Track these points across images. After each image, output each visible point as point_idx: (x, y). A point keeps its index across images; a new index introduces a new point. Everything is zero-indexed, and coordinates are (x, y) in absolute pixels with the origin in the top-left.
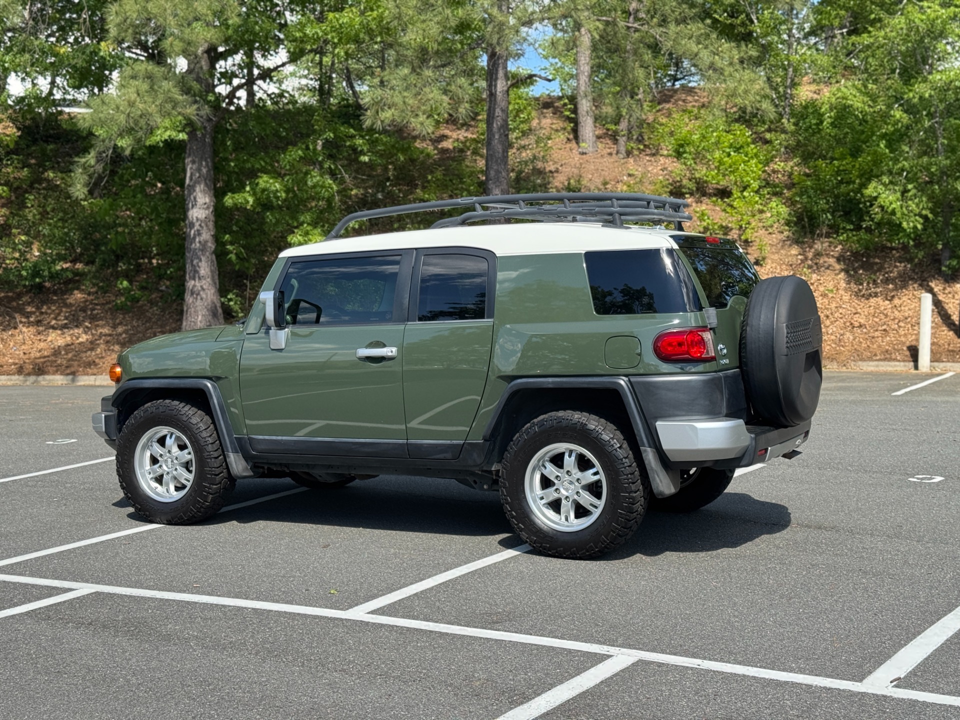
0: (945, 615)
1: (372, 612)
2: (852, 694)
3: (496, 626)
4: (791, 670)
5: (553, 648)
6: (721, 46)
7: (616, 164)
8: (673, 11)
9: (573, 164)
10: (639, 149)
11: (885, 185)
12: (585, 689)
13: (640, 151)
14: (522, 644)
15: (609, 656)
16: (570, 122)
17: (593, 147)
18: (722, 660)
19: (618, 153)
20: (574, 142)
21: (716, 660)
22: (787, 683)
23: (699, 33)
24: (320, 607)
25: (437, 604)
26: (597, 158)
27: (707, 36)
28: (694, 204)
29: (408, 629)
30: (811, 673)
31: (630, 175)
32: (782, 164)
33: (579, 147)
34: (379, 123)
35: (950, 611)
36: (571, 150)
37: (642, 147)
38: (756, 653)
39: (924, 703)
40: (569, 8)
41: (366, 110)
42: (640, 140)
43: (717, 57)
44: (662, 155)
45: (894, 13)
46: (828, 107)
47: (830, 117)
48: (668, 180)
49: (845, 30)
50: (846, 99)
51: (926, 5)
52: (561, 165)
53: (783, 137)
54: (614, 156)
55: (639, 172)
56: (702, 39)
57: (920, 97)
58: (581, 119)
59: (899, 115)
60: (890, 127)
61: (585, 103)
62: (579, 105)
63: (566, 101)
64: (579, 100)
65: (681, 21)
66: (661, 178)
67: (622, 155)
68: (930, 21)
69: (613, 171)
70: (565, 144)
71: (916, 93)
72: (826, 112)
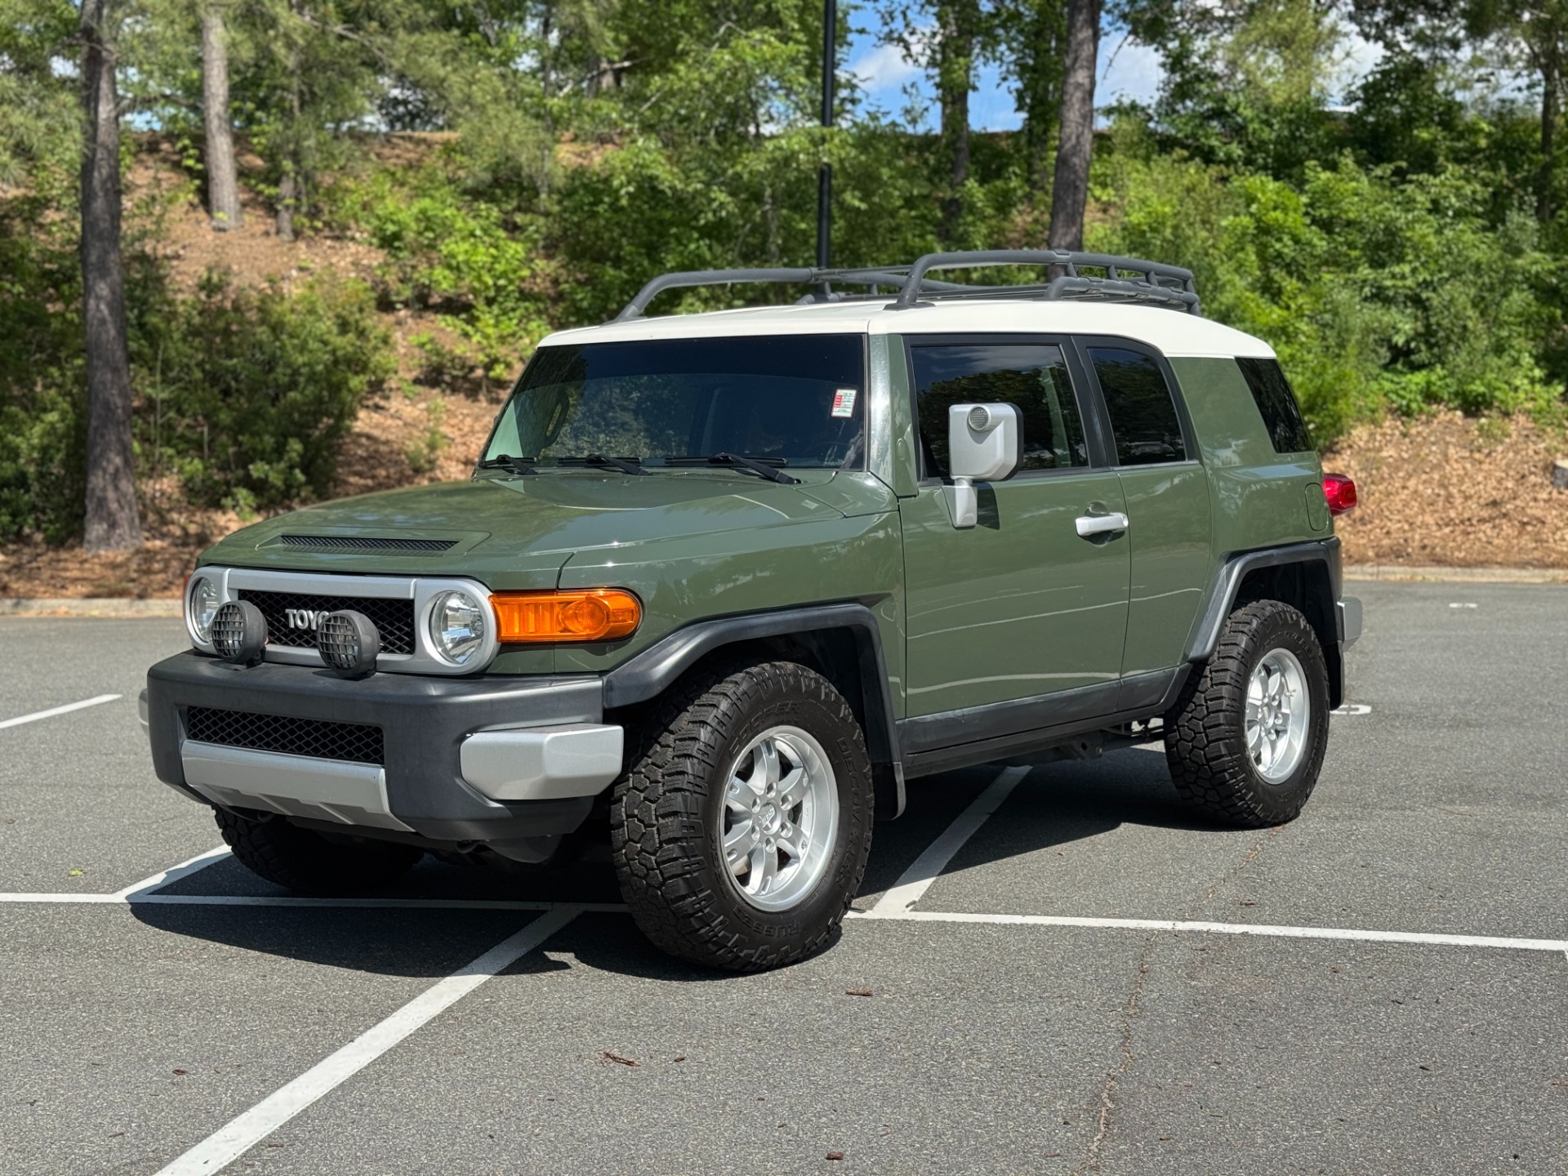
1: (158, 892)
2: (867, 922)
7: (277, 250)
8: (399, 13)
9: (203, 246)
10: (313, 227)
13: (316, 231)
15: (544, 912)
16: (193, 178)
17: (237, 220)
19: (278, 232)
20: (201, 209)
23: (443, 49)
26: (245, 238)
27: (455, 55)
28: (410, 321)
29: (230, 907)
31: (301, 269)
32: (542, 262)
33: (212, 218)
36: (198, 222)
37: (319, 225)
39: (954, 923)
42: (315, 212)
43: (474, 88)
44: (353, 239)
45: (709, 45)
46: (623, 178)
47: (628, 193)
48: (364, 280)
49: (626, 64)
50: (648, 167)
51: (758, 36)
52: (184, 247)
53: (541, 221)
54: (273, 237)
55: (317, 264)
56: (448, 58)
57: (751, 172)
58: (214, 173)
59: (724, 197)
60: (710, 216)
61: (221, 147)
62: (211, 151)
63: (187, 142)
64: (210, 142)
65: (414, 27)
66: (353, 275)
67: (287, 236)
68: (766, 61)
69: (273, 261)
70: (187, 213)
71: (745, 166)
72: (622, 185)
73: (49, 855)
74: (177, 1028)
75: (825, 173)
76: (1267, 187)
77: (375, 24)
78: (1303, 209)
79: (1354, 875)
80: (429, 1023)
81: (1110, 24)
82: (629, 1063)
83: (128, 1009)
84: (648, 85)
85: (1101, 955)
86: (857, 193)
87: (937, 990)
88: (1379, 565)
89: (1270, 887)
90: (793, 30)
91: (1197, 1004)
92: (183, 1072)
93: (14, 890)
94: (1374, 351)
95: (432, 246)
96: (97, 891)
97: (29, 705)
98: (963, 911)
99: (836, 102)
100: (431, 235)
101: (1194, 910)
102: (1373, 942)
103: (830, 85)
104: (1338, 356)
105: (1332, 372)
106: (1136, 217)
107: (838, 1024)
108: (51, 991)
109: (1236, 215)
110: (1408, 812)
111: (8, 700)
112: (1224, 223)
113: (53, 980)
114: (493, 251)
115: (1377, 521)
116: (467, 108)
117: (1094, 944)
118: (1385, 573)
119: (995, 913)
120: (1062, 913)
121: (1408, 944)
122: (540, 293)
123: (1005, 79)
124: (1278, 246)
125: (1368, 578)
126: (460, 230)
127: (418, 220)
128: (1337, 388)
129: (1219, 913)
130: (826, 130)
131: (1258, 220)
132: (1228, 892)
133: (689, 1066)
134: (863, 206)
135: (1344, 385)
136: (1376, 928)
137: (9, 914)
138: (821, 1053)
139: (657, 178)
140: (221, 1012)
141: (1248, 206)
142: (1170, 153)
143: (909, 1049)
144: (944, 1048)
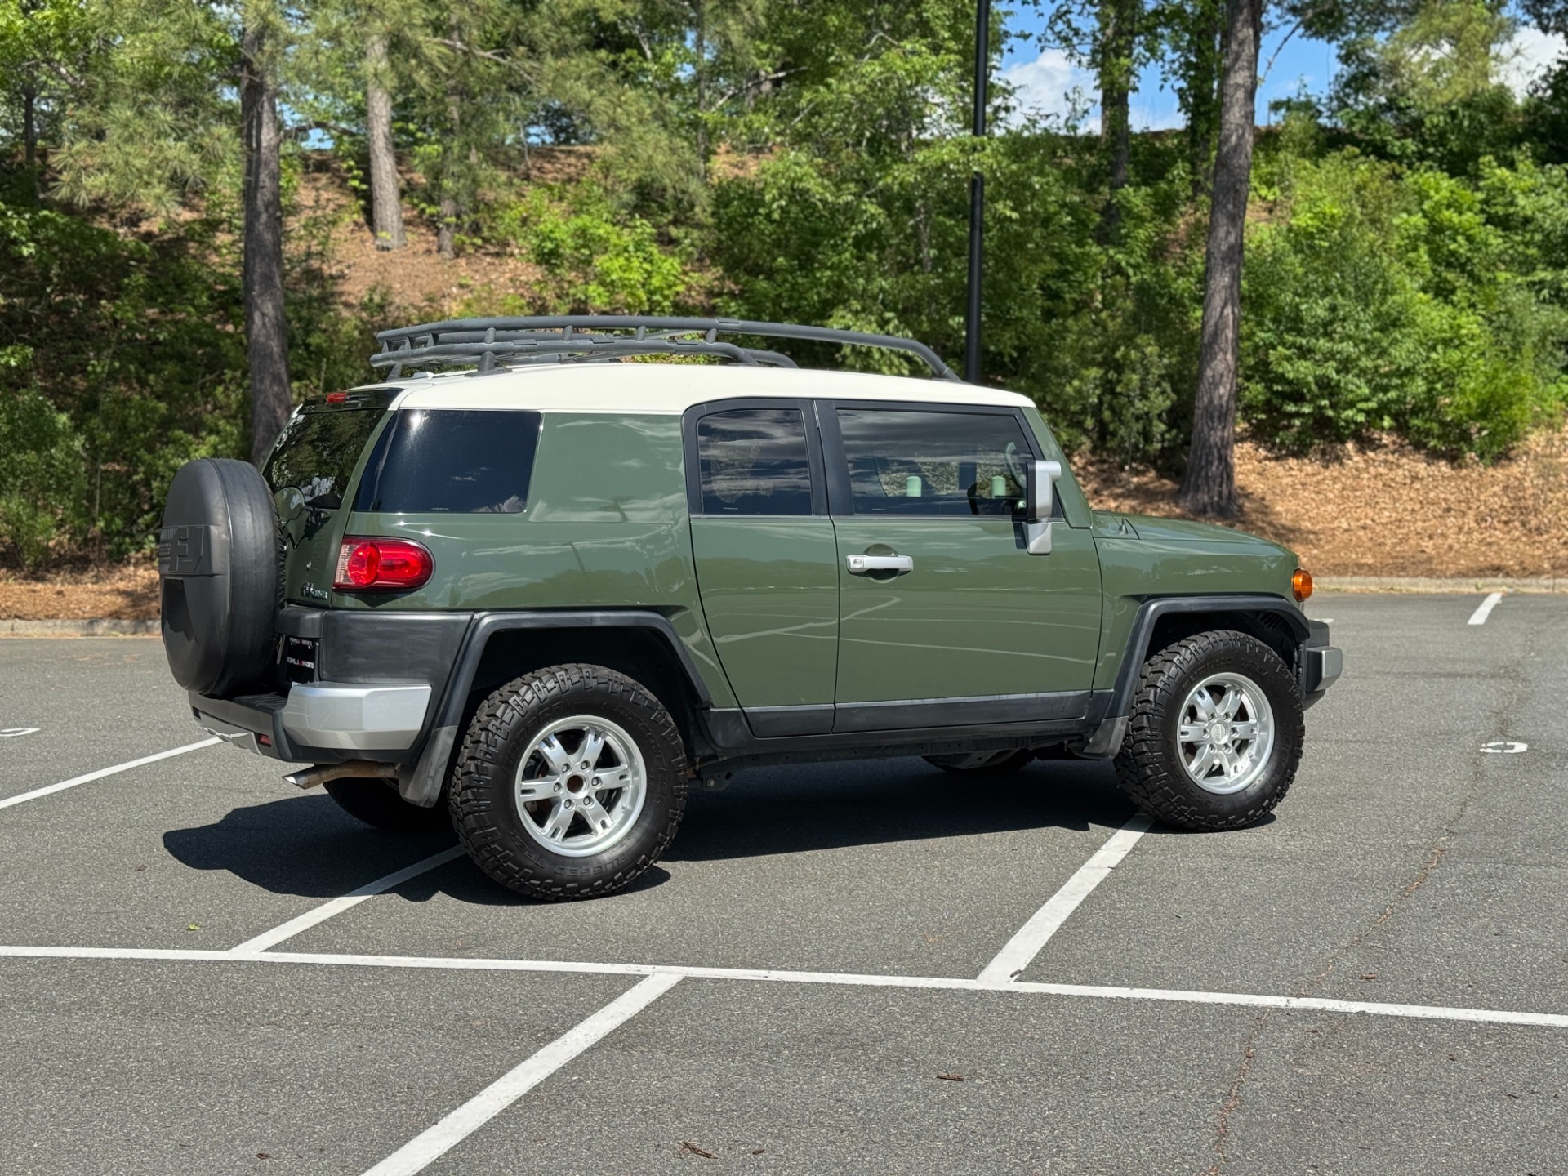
0: (1050, 896)
1: (272, 949)
2: (970, 993)
3: (466, 952)
4: (885, 973)
5: (563, 974)
6: (623, 94)
7: (439, 267)
8: (547, 37)
9: (367, 265)
10: (473, 244)
11: (856, 313)
12: (628, 1016)
13: (477, 248)
14: (515, 971)
15: (643, 977)
16: (358, 198)
17: (400, 239)
18: (793, 969)
19: (439, 250)
20: (366, 228)
21: (785, 969)
22: (885, 988)
23: (590, 72)
24: (184, 948)
25: (364, 932)
26: (407, 257)
27: (602, 78)
29: (339, 966)
30: (910, 974)
31: (461, 286)
32: (697, 275)
33: (376, 237)
34: (83, 194)
35: (1055, 892)
36: (363, 242)
37: (479, 242)
38: (834, 957)
39: (1058, 995)
40: (399, 21)
41: (60, 172)
42: (476, 229)
43: (619, 110)
44: (512, 255)
45: (860, 55)
46: (775, 192)
47: (781, 207)
48: (522, 296)
49: (781, 75)
50: (800, 180)
51: (909, 47)
52: (349, 267)
53: (696, 234)
54: (435, 254)
55: (476, 281)
56: (594, 82)
57: (901, 184)
58: (377, 193)
59: (873, 209)
60: (861, 227)
61: (384, 165)
62: (374, 171)
63: (352, 163)
64: (374, 163)
65: (561, 52)
66: (511, 291)
67: (448, 254)
68: (916, 72)
69: (435, 279)
70: (352, 231)
71: (895, 178)
72: (774, 200)
73: (173, 905)
74: (268, 1105)
75: (977, 182)
76: (1441, 185)
77: (522, 49)
78: (1478, 206)
79: (1486, 945)
80: (513, 1105)
81: (1279, 17)
82: (706, 1155)
83: (224, 1083)
84: (800, 97)
85: (1207, 1036)
86: (1009, 203)
87: (1032, 1074)
88: (1555, 577)
89: (1394, 959)
90: (944, 39)
91: (1302, 1096)
92: (267, 1156)
93: (133, 946)
94: (1551, 354)
95: (588, 262)
96: (213, 948)
97: (178, 737)
98: (1069, 981)
99: (989, 109)
100: (587, 252)
101: (1311, 984)
102: (1497, 1024)
103: (983, 91)
104: (1513, 360)
105: (1504, 378)
106: (1304, 220)
107: (924, 1113)
108: (153, 1061)
109: (1410, 213)
110: (1553, 870)
111: (160, 730)
112: (1396, 221)
113: (157, 1049)
114: (647, 266)
115: (1554, 531)
116: (612, 131)
117: (1201, 1023)
118: (1561, 585)
119: (1102, 984)
120: (1172, 986)
121: (1533, 1027)
122: (695, 306)
123: (1165, 80)
124: (1453, 246)
125: (1544, 591)
126: (615, 246)
127: (573, 236)
128: (1511, 392)
129: (1337, 988)
130: (976, 139)
131: (1432, 220)
132: (1351, 962)
133: (767, 1161)
134: (1015, 215)
135: (1520, 390)
136: (1502, 1008)
137: (126, 972)
138: (902, 1147)
139: (808, 191)
140: (313, 1088)
141: (1421, 203)
142: (1341, 150)
143: (993, 1144)
144: (1029, 1143)
